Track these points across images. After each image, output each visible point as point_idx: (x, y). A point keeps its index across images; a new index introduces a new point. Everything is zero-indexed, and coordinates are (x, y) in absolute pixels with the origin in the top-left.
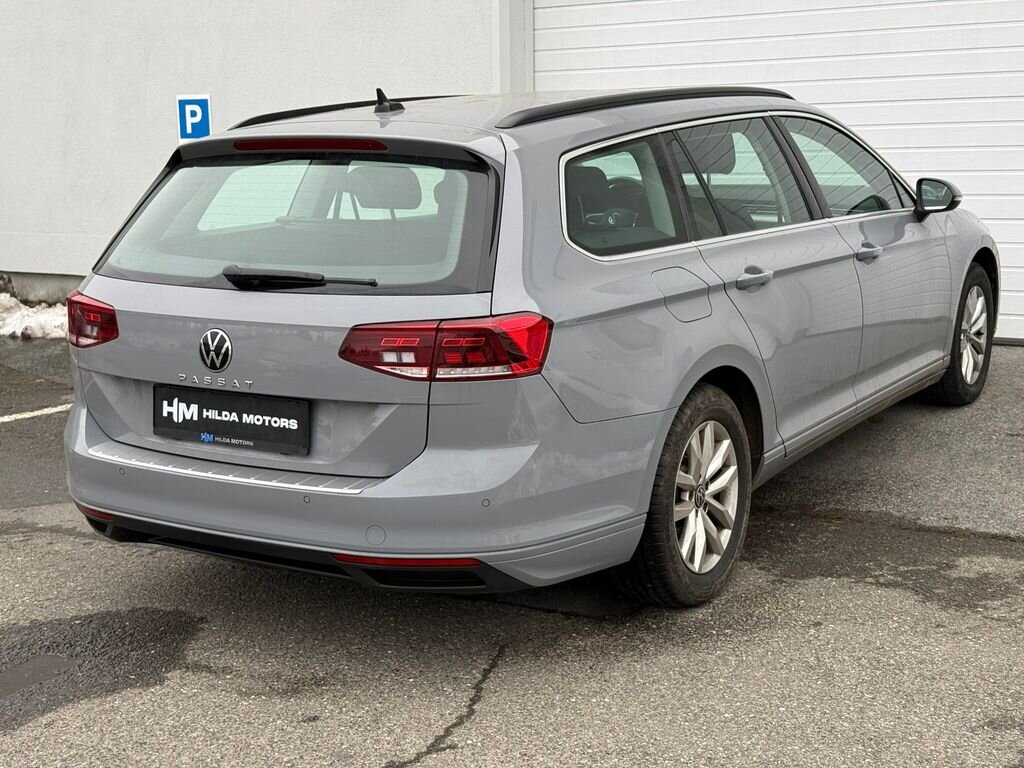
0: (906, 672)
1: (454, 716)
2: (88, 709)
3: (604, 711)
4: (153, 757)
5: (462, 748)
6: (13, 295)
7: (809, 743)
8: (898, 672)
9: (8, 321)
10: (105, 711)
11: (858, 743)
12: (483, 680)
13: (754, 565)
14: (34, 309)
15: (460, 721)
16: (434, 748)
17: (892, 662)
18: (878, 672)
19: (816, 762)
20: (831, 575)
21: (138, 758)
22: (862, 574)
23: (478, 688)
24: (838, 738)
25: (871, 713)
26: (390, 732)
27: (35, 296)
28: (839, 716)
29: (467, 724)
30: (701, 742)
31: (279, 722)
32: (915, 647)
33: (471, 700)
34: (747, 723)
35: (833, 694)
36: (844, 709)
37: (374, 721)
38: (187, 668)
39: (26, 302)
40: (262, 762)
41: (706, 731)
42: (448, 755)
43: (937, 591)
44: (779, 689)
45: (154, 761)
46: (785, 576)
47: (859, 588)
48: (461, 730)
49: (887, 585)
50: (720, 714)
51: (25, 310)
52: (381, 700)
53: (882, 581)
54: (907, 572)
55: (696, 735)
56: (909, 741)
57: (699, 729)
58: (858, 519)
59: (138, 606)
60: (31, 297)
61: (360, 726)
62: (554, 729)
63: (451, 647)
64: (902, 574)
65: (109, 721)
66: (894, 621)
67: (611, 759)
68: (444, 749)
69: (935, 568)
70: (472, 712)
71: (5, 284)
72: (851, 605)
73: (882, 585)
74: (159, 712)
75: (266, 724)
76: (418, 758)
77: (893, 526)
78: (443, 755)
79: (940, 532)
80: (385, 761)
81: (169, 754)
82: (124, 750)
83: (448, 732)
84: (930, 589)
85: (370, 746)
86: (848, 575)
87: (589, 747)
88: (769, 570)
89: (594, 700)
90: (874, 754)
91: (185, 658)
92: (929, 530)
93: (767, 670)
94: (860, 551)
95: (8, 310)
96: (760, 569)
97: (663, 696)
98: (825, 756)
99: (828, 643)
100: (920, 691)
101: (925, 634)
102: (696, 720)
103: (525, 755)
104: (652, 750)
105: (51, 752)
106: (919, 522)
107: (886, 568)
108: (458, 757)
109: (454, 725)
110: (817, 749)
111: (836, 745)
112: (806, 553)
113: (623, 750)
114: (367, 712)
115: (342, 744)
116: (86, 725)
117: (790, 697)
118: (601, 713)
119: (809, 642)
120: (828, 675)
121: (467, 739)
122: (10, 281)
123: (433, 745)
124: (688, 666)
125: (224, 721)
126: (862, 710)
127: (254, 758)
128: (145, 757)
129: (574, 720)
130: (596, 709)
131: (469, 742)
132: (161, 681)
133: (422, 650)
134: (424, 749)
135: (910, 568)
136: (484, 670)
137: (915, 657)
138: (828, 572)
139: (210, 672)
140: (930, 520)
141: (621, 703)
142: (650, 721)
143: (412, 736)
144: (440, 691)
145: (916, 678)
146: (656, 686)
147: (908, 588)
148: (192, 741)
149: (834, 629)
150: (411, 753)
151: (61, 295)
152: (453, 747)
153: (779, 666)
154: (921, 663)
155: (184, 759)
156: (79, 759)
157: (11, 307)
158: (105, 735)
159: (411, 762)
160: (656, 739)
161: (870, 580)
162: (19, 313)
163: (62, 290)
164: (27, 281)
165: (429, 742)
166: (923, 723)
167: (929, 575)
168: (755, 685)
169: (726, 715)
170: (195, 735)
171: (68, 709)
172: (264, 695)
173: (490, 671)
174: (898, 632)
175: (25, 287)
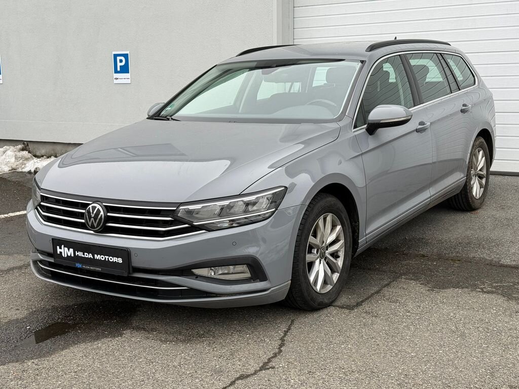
0: (503, 334)
1: (272, 352)
2: (85, 348)
3: (349, 351)
4: (121, 371)
5: (278, 368)
6: (29, 152)
7: (457, 368)
8: (499, 334)
9: (27, 165)
10: (95, 349)
11: (482, 368)
12: (285, 336)
13: (418, 282)
14: (40, 159)
15: (275, 355)
16: (263, 368)
17: (495, 329)
18: (489, 334)
19: (462, 377)
20: (458, 287)
21: (113, 371)
22: (474, 287)
23: (282, 339)
24: (471, 366)
25: (488, 354)
26: (240, 360)
27: (40, 153)
28: (471, 355)
29: (279, 357)
30: (401, 367)
31: (183, 355)
32: (506, 322)
33: (279, 345)
34: (423, 358)
35: (466, 345)
36: (473, 352)
37: (231, 355)
38: (134, 329)
39: (35, 156)
40: (176, 374)
41: (403, 361)
42: (270, 371)
43: (514, 295)
44: (438, 342)
45: (121, 373)
46: (435, 288)
47: (474, 293)
48: (276, 360)
49: (488, 292)
50: (409, 353)
51: (35, 160)
52: (233, 345)
53: (485, 290)
54: (497, 286)
55: (398, 363)
56: (508, 367)
57: (399, 360)
58: (469, 261)
59: (106, 300)
60: (38, 154)
61: (224, 357)
62: (324, 360)
63: (267, 320)
64: (495, 287)
65: (97, 354)
66: (493, 310)
67: (355, 375)
68: (269, 369)
69: (512, 284)
70: (280, 351)
71: (25, 147)
72: (470, 302)
73: (485, 292)
74: (121, 349)
75: (176, 356)
76: (255, 373)
77: (488, 264)
78: (268, 371)
79: (512, 267)
80: (239, 374)
81: (129, 369)
82: (106, 368)
83: (269, 360)
84: (510, 295)
85: (230, 367)
86: (467, 287)
87: (343, 369)
88: (426, 285)
89: (343, 346)
90: (491, 373)
91: (132, 324)
92: (506, 266)
93: (430, 333)
94: (472, 276)
95: (27, 159)
96: (421, 284)
97: (378, 345)
98: (466, 374)
99: (461, 320)
100: (511, 343)
101: (510, 316)
102: (397, 356)
103: (311, 372)
104: (376, 370)
105: (68, 368)
106: (501, 262)
107: (486, 284)
108: (276, 373)
109: (272, 357)
110: (461, 371)
111: (471, 369)
112: (444, 277)
113: (360, 370)
114: (227, 350)
115: (216, 366)
116: (85, 355)
117: (444, 345)
118: (347, 353)
119: (451, 319)
120: (463, 335)
121: (280, 364)
122: (28, 145)
123: (262, 367)
124: (390, 330)
125: (155, 354)
126: (482, 352)
127: (172, 371)
128: (117, 371)
129: (333, 356)
130: (344, 351)
131: (281, 365)
132: (121, 335)
133: (252, 322)
134: (258, 369)
135: (499, 284)
136: (284, 331)
137: (507, 327)
138: (457, 286)
139: (145, 331)
140: (506, 261)
141: (357, 348)
142: (373, 357)
143: (252, 362)
144: (263, 341)
145: (509, 337)
146: (374, 340)
147: (499, 294)
148: (140, 363)
149: (463, 314)
150: (252, 370)
151: (53, 152)
152: (273, 368)
153: (437, 331)
154: (510, 330)
155: (136, 372)
156: (83, 372)
157: (29, 158)
158: (95, 360)
159: (252, 375)
160: (377, 365)
161: (479, 290)
162: (32, 161)
163: (53, 150)
164: (36, 146)
165: (260, 365)
166: (515, 359)
167: (509, 288)
168: (425, 340)
169: (412, 354)
170: (141, 360)
171: (75, 348)
172: (174, 341)
173: (287, 332)
174: (496, 315)
175: (35, 149)
